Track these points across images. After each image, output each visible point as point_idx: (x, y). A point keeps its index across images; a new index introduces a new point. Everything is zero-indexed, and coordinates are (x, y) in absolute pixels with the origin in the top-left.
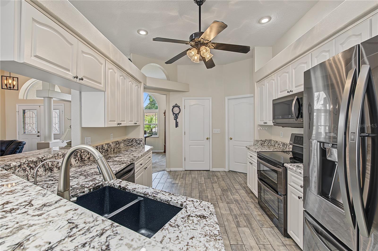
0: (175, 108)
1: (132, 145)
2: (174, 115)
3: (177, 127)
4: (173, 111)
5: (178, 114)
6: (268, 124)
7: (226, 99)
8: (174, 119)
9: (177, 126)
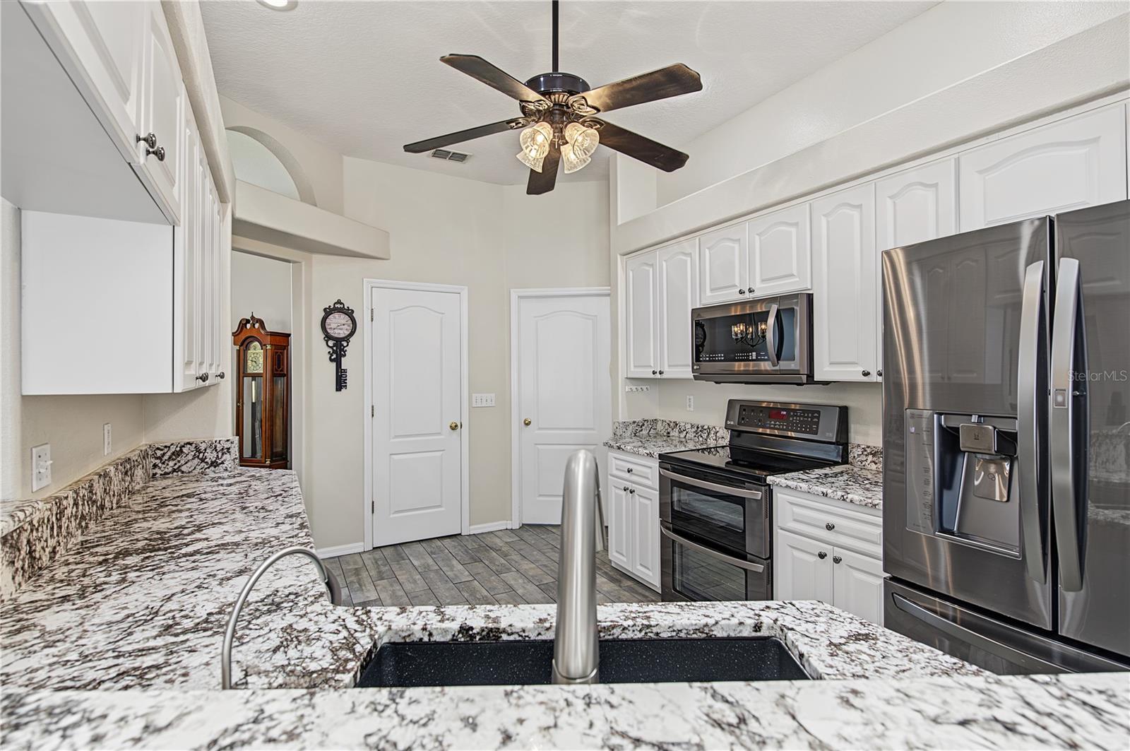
0: (336, 315)
1: (174, 470)
2: (331, 343)
3: (343, 390)
4: (327, 327)
5: (347, 338)
6: (664, 376)
7: (514, 295)
8: (331, 360)
9: (341, 383)
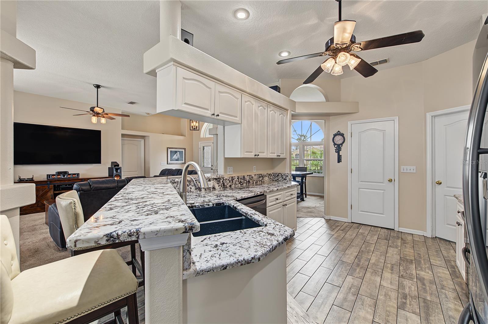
0: (337, 136)
2: (336, 146)
3: (340, 162)
4: (334, 140)
7: (429, 116)
8: (336, 152)
